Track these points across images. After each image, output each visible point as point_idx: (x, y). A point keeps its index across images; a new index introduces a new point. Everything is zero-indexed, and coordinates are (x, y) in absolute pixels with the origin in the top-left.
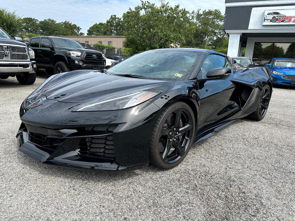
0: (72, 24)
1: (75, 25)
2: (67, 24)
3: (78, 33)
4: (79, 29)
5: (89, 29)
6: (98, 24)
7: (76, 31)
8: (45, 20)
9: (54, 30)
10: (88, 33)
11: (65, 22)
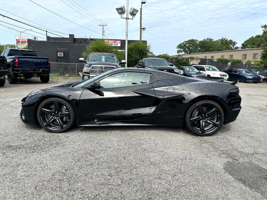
0: (229, 40)
1: (232, 40)
2: (224, 40)
3: (233, 48)
4: (234, 43)
5: (244, 43)
6: (254, 37)
7: (231, 46)
8: (205, 39)
9: (210, 47)
10: (241, 46)
11: (222, 39)
